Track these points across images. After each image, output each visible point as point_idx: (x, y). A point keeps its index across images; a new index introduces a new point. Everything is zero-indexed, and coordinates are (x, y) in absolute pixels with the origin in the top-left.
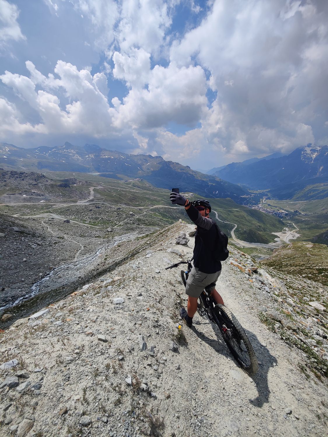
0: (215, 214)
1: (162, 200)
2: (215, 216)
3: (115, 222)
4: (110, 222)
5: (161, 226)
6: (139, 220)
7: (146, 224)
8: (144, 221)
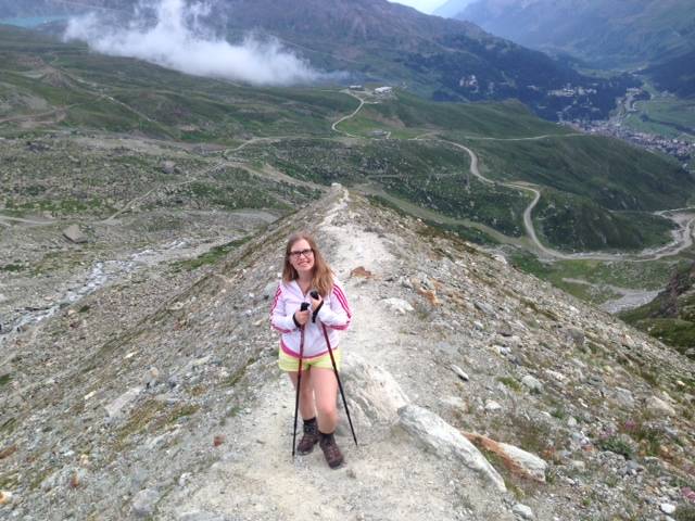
0: (469, 158)
1: (283, 115)
2: (469, 167)
3: (110, 201)
4: (90, 203)
5: (282, 207)
6: (200, 190)
7: (228, 206)
8: (217, 193)
